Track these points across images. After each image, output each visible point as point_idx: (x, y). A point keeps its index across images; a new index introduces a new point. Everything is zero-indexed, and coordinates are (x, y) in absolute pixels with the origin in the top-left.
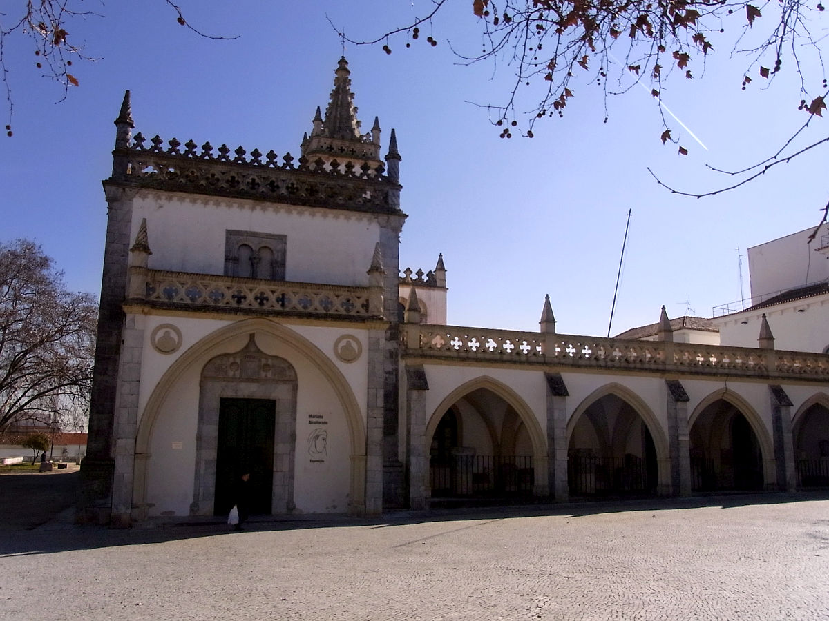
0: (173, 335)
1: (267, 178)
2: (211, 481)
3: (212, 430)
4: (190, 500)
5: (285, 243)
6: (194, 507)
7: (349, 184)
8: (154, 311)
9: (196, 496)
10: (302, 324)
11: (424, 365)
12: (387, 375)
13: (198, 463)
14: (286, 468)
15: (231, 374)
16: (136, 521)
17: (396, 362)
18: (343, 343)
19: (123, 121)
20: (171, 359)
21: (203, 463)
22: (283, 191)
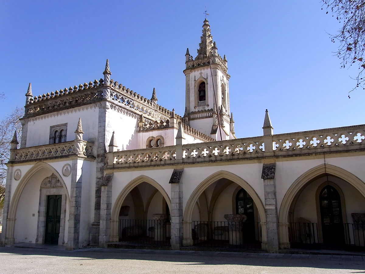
0: (19, 173)
1: (63, 101)
2: (42, 230)
3: (43, 209)
4: (36, 237)
5: (67, 127)
6: (37, 240)
7: (88, 93)
8: (14, 165)
9: (38, 236)
10: (53, 162)
11: (114, 173)
12: (99, 180)
13: (38, 222)
14: (63, 225)
15: (48, 185)
16: (6, 244)
17: (103, 173)
18: (65, 168)
19: (27, 95)
20: (18, 182)
21: (40, 222)
22: (67, 104)
